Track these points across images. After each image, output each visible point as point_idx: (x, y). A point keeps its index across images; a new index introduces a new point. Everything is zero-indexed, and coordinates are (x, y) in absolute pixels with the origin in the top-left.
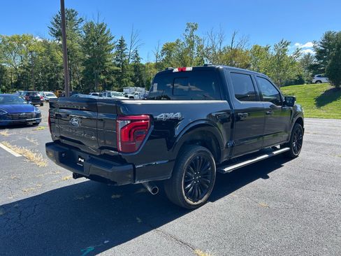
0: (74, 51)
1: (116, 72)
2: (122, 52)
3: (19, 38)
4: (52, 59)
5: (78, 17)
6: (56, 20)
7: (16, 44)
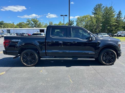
0: (99, 19)
1: (115, 25)
2: (119, 17)
3: (85, 16)
4: (92, 22)
5: (102, 6)
6: (94, 9)
7: (84, 18)
